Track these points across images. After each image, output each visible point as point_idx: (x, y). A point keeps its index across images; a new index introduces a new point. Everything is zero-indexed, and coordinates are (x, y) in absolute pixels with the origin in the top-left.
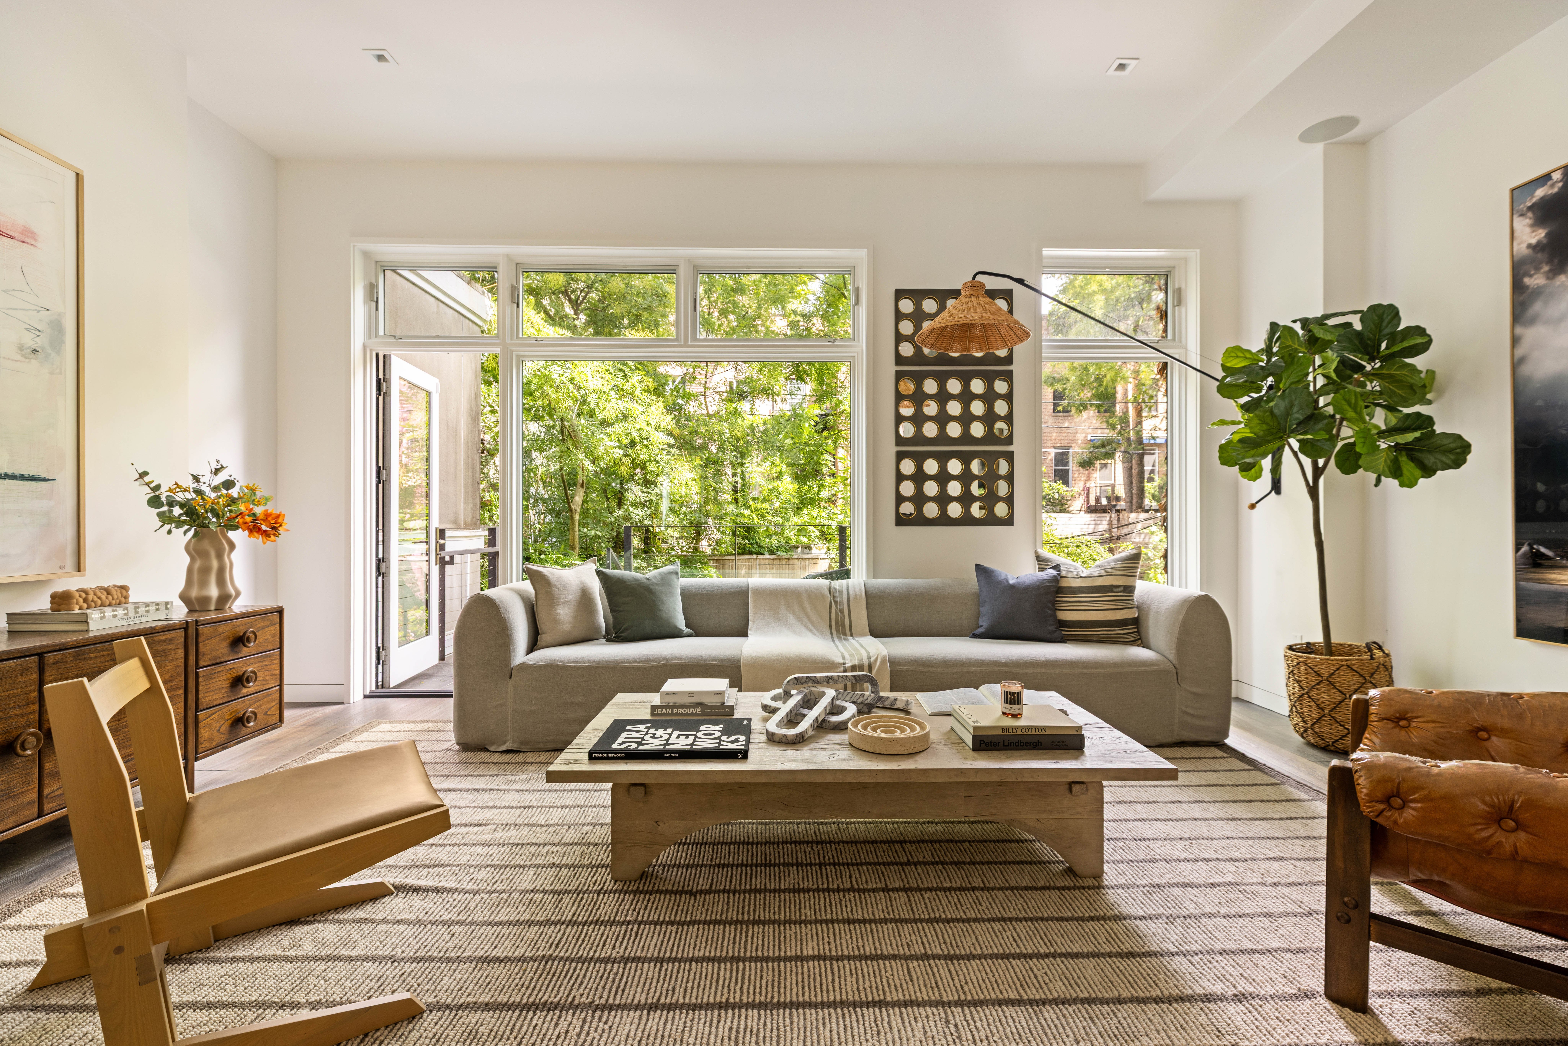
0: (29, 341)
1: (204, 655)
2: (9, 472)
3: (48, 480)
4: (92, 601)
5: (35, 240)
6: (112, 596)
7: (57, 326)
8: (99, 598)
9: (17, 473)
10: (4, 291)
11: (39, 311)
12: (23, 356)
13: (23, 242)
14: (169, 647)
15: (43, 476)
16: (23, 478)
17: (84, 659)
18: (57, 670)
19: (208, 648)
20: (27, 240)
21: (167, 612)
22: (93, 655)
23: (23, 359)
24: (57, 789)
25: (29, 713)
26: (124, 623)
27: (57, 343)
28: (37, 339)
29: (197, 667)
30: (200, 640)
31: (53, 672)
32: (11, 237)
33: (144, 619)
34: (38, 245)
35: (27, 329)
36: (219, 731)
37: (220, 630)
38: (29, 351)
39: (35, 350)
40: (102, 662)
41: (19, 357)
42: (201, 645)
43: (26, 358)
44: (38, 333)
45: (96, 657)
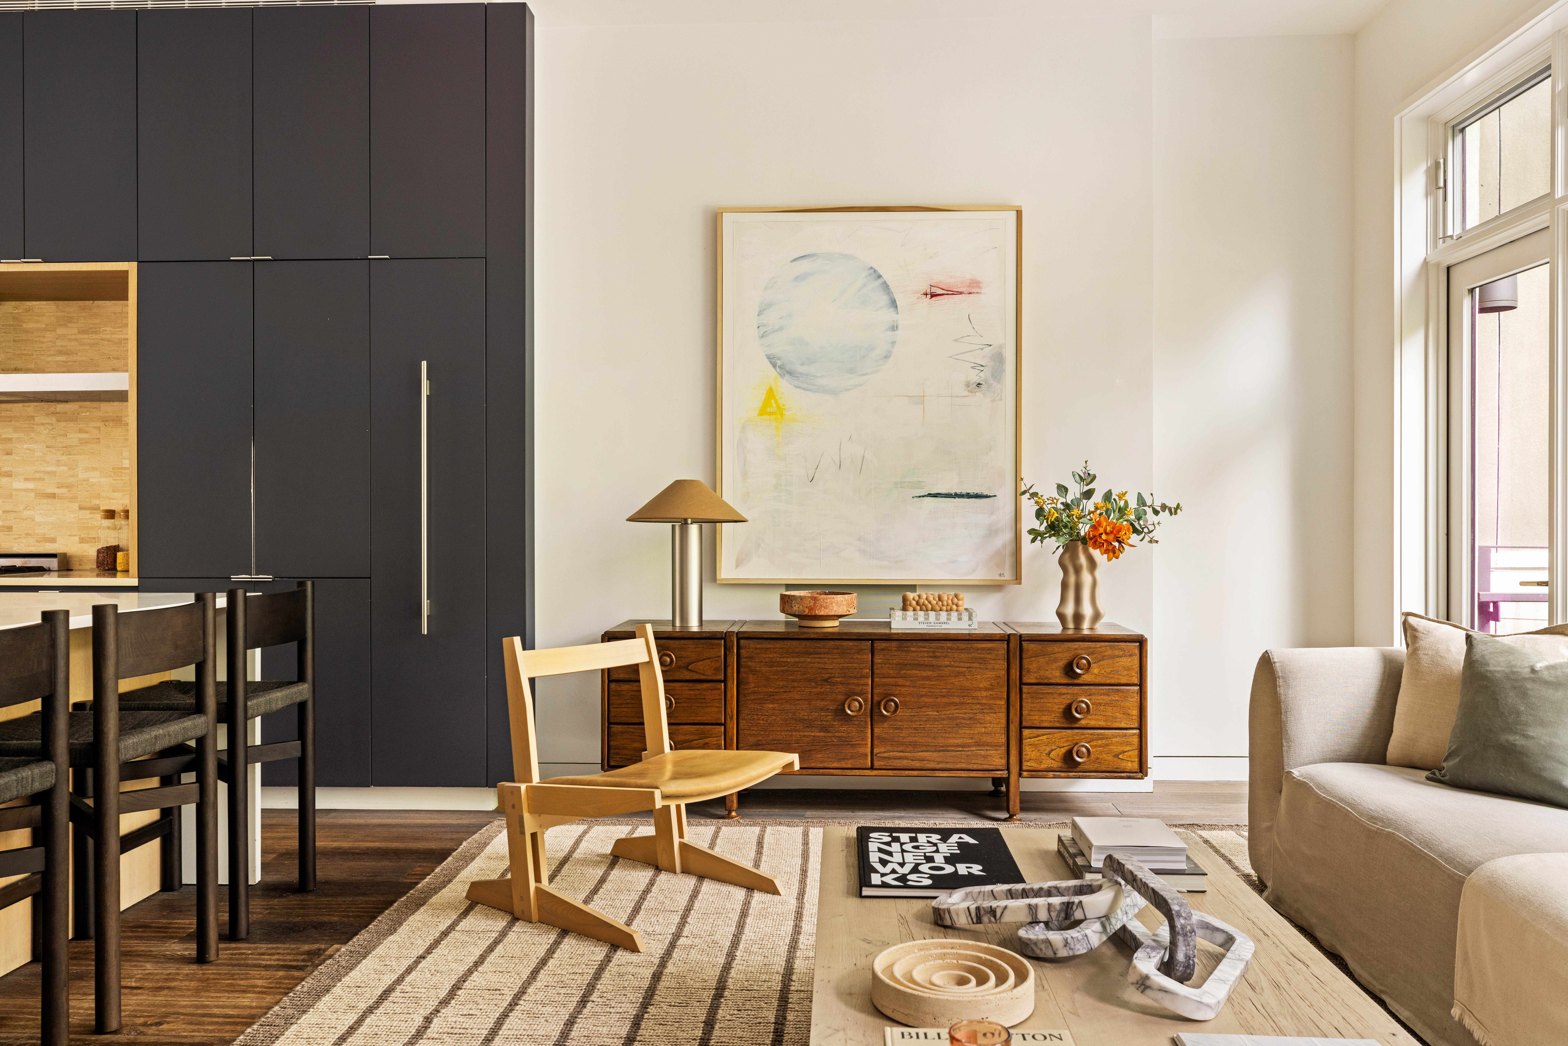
0: (974, 377)
1: (1028, 672)
2: (958, 492)
3: (990, 497)
4: (923, 604)
5: (980, 287)
6: (942, 602)
7: (999, 358)
8: (930, 602)
9: (964, 492)
10: (955, 340)
11: (982, 349)
12: (969, 391)
13: (970, 293)
14: (989, 656)
15: (985, 494)
16: (969, 496)
17: (906, 651)
18: (884, 655)
19: (1035, 666)
20: (973, 290)
21: (970, 623)
22: (914, 649)
23: (970, 394)
24: (884, 752)
25: (862, 685)
26: (924, 626)
27: (998, 374)
28: (982, 374)
29: (1022, 684)
30: (1024, 656)
31: (881, 657)
32: (961, 293)
33: (944, 626)
34: (982, 291)
35: (973, 368)
36: (1049, 754)
37: (1050, 649)
38: (975, 385)
39: (979, 384)
40: (922, 657)
41: (966, 393)
42: (1025, 661)
43: (972, 392)
44: (982, 368)
45: (916, 652)
